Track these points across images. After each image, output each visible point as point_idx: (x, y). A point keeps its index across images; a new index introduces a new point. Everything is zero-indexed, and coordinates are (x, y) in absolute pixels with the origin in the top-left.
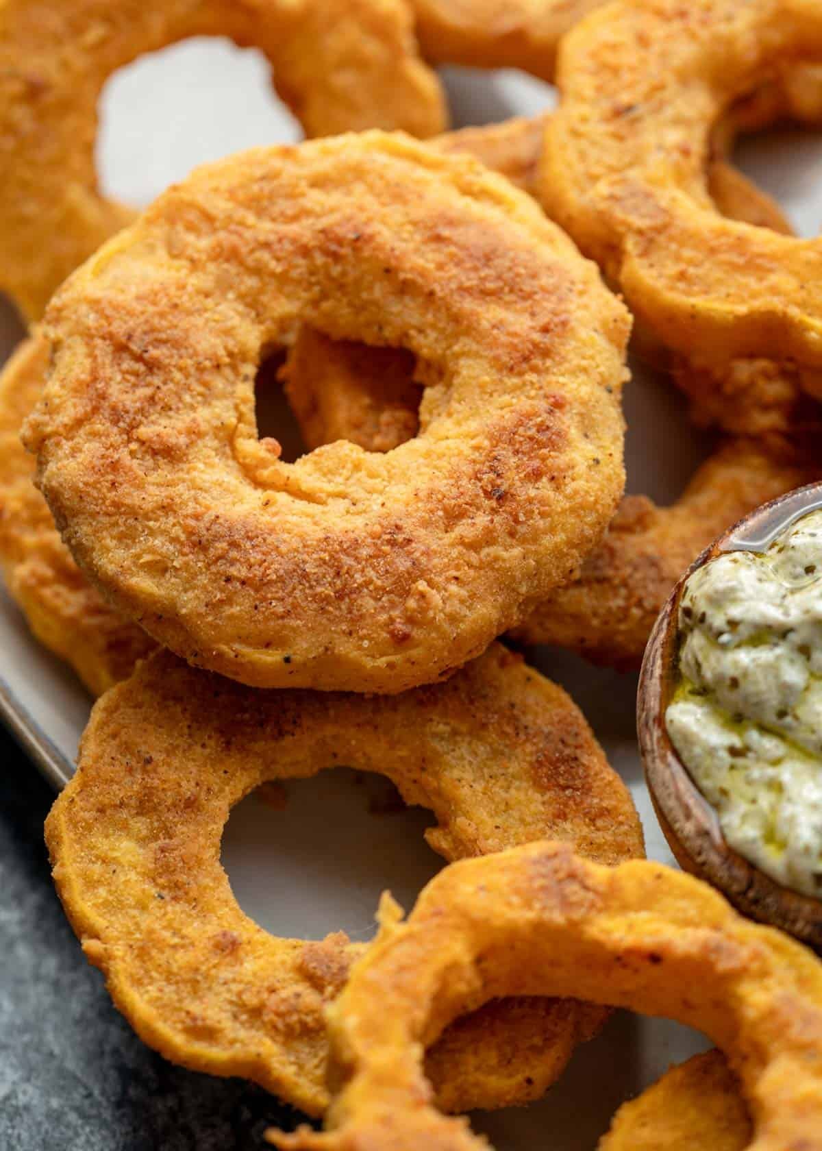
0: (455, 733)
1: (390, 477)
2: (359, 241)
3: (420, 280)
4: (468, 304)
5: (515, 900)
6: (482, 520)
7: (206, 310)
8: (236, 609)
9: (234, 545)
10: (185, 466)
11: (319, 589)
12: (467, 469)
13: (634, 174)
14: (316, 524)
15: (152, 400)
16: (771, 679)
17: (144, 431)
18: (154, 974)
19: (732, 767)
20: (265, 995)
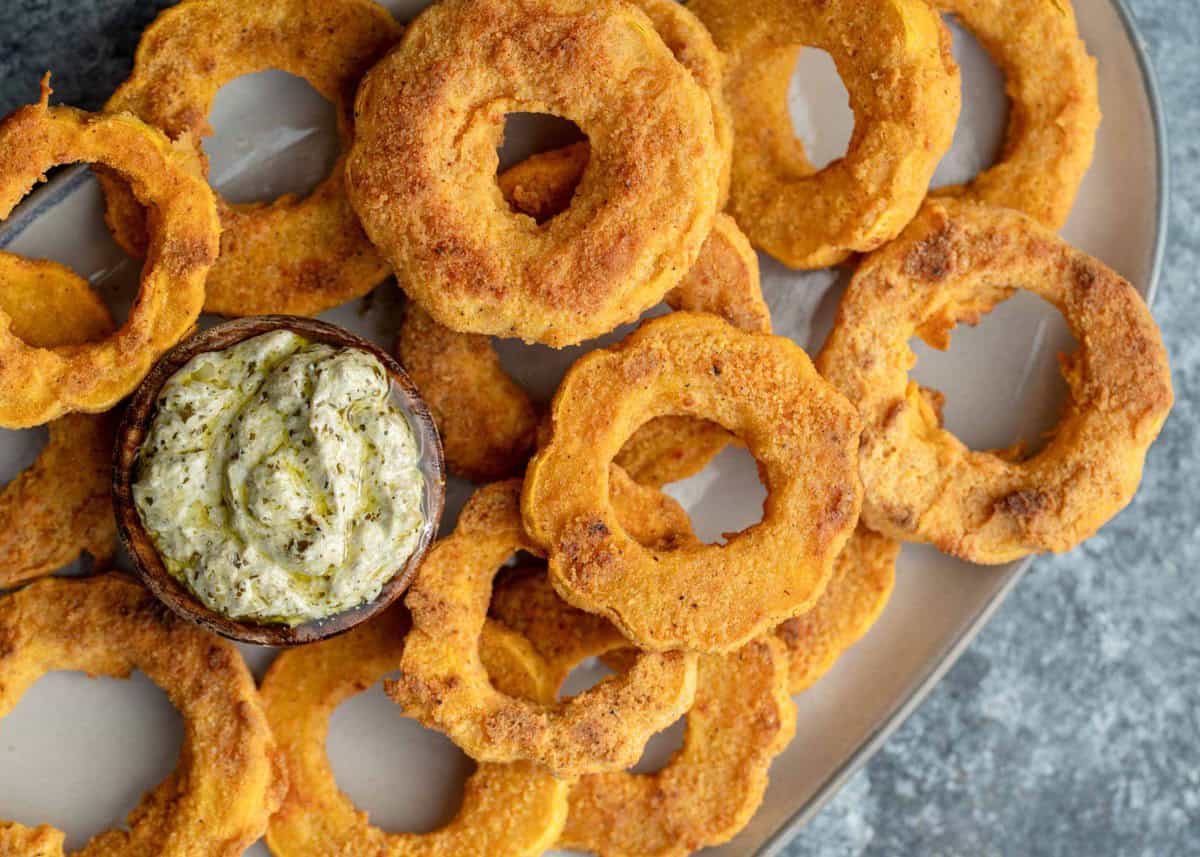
0: (344, 217)
1: (466, 188)
2: (627, 188)
3: (595, 221)
4: (572, 248)
5: (180, 228)
6: (424, 239)
7: (590, 88)
8: (386, 86)
9: (424, 88)
10: (484, 65)
11: (391, 137)
12: (460, 234)
13: (668, 366)
14: (435, 140)
15: (531, 49)
16: (283, 390)
17: (508, 43)
18: (195, 23)
19: (243, 363)
20: (173, 84)
